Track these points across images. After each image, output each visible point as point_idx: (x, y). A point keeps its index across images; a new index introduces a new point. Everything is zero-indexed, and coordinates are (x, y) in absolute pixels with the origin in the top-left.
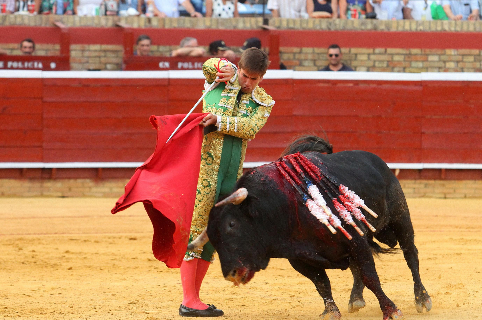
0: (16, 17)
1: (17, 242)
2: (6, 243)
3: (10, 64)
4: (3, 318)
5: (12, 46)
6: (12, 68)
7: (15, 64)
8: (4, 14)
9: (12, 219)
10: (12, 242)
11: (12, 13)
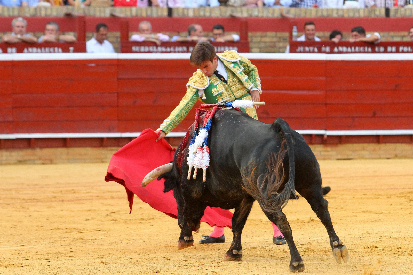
0: (406, 10)
1: (408, 195)
2: (399, 196)
3: (401, 49)
4: (398, 256)
5: (402, 33)
6: (403, 52)
7: (405, 49)
8: (396, 8)
9: (404, 176)
10: (405, 195)
11: (402, 6)
